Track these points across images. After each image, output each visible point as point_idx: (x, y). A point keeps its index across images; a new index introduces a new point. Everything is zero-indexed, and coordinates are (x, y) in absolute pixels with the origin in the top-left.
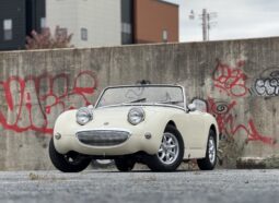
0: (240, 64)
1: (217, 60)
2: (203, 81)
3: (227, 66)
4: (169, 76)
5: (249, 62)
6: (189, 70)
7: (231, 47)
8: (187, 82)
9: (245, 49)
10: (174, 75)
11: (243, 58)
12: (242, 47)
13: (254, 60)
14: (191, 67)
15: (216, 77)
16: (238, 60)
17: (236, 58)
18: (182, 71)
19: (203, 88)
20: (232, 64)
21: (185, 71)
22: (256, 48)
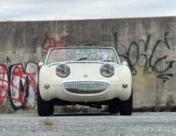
0: (63, 38)
1: (46, 35)
2: (35, 49)
3: (53, 39)
4: (9, 45)
5: (69, 36)
6: (24, 41)
7: (56, 25)
8: (23, 50)
9: (67, 27)
10: (14, 44)
11: (65, 33)
12: (64, 26)
13: (73, 35)
14: (27, 39)
15: (45, 47)
16: (61, 35)
17: (60, 33)
18: (19, 42)
19: (35, 55)
20: (57, 38)
21: (22, 42)
22: (75, 27)
